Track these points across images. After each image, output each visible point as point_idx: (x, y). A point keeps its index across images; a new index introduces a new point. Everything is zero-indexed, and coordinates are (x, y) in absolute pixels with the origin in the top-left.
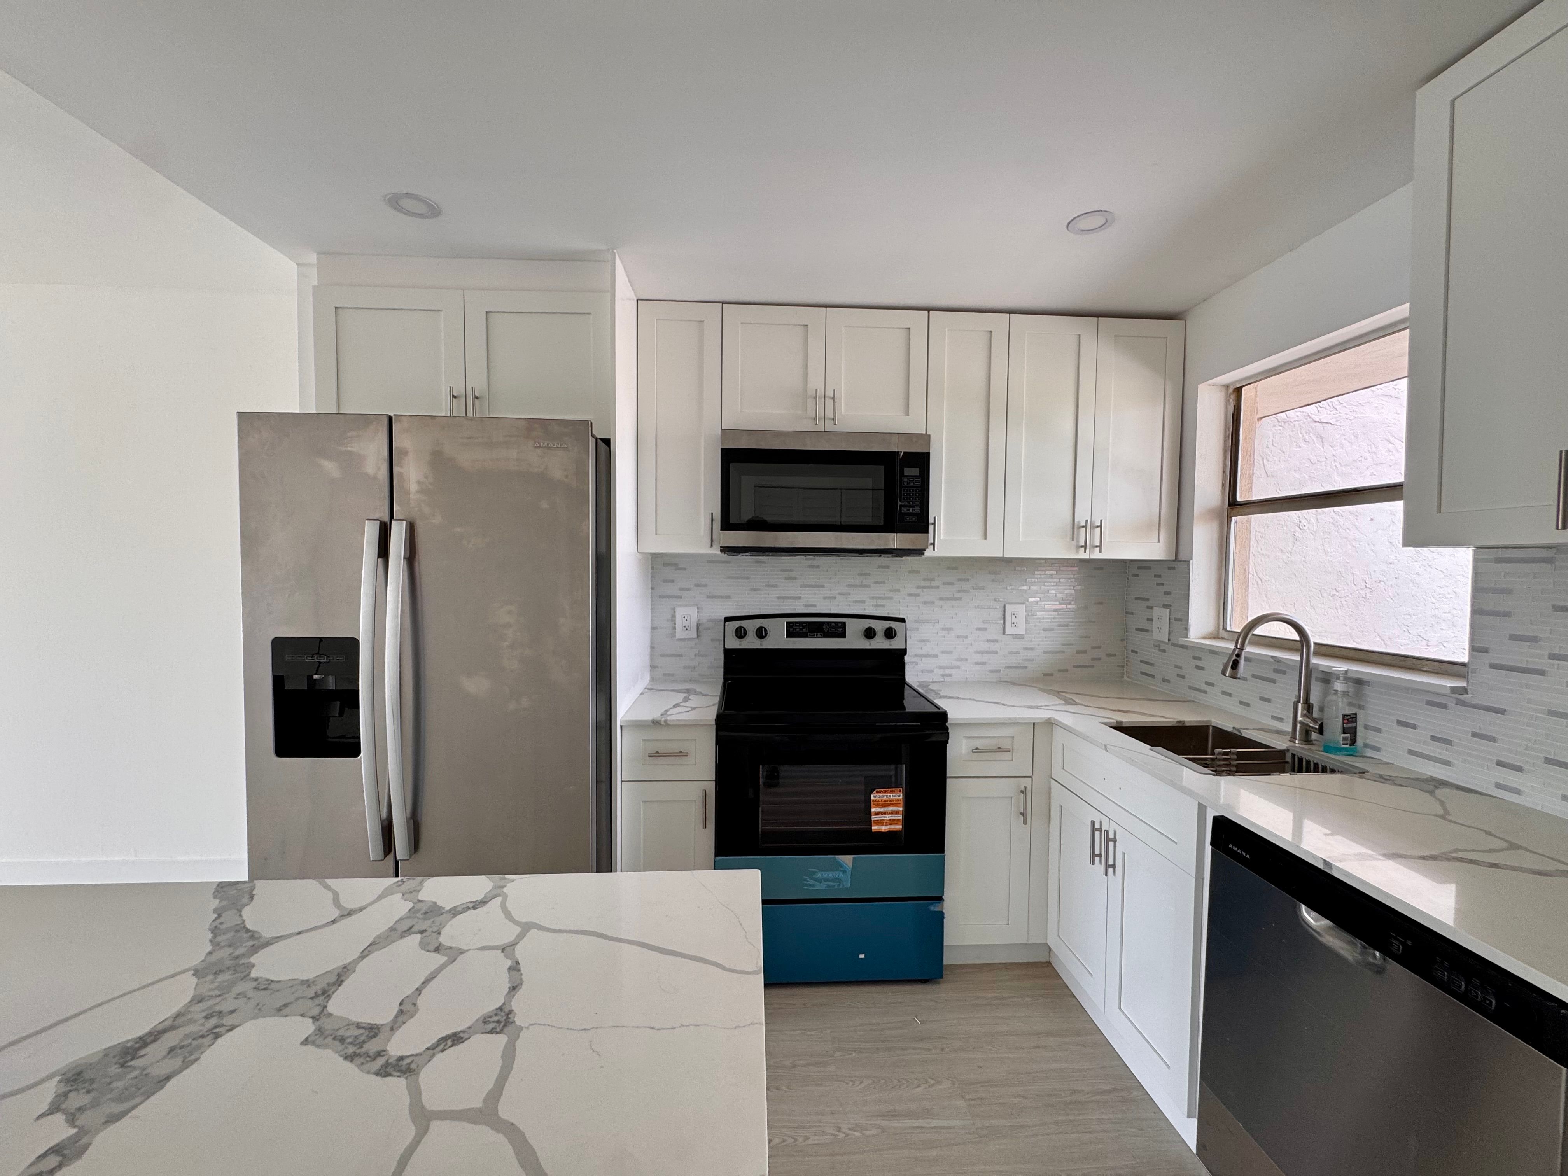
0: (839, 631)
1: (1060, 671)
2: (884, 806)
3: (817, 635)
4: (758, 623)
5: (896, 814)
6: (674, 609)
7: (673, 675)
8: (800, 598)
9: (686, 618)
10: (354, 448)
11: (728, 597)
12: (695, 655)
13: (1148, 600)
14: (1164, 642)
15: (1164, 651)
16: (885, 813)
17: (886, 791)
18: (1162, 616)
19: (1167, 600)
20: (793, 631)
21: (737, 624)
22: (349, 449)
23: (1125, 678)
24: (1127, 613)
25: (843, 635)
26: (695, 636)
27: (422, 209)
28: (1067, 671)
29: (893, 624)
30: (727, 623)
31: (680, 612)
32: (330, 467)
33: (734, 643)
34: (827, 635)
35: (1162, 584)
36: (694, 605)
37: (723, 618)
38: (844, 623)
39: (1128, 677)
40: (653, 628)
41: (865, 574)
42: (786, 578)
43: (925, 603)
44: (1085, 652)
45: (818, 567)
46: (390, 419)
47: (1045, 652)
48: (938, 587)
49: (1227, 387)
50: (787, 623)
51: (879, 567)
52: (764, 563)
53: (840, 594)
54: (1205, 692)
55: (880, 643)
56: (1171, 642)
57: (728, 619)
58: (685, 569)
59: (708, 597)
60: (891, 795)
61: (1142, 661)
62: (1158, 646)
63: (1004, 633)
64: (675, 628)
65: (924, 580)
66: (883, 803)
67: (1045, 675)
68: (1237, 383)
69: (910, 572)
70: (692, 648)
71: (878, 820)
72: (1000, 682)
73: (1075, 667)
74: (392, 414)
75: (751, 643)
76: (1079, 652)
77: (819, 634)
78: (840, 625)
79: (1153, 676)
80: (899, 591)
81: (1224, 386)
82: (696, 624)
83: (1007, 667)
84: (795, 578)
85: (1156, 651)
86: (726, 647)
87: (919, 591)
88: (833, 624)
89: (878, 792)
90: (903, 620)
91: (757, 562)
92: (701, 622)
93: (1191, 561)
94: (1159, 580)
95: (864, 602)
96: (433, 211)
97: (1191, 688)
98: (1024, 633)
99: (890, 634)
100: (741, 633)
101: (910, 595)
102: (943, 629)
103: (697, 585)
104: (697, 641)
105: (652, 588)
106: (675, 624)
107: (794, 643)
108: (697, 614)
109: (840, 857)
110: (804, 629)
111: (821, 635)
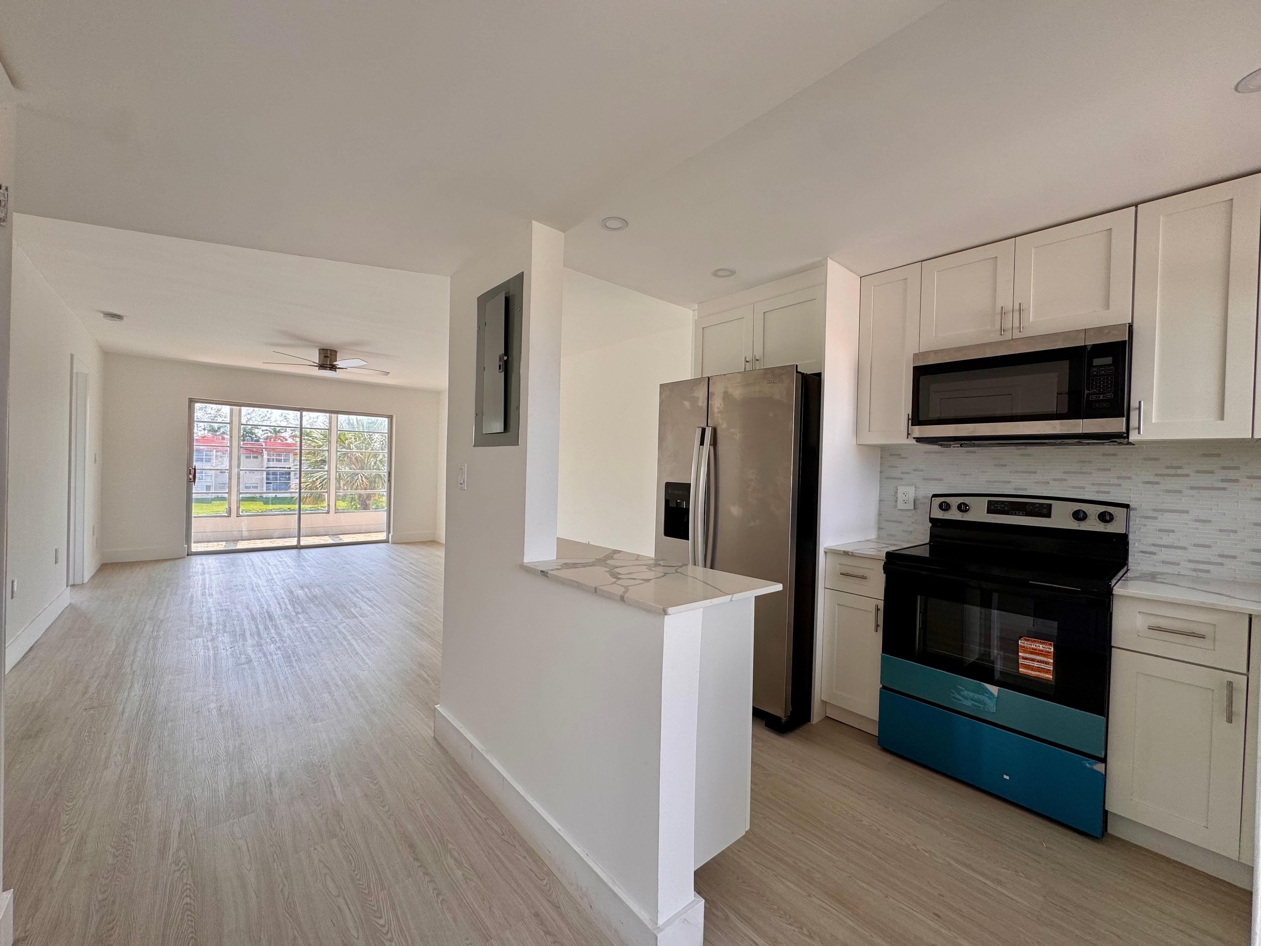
0: (1044, 510)
2: (1032, 653)
3: (1019, 513)
4: (960, 500)
5: (1046, 664)
6: (897, 487)
7: (894, 536)
8: (1010, 482)
9: (905, 494)
10: (695, 395)
11: (941, 480)
12: (911, 522)
16: (1033, 660)
17: (1035, 641)
20: (992, 508)
21: (942, 499)
22: (694, 395)
25: (1048, 515)
26: (912, 508)
27: (727, 273)
29: (1110, 509)
30: (933, 499)
31: (901, 490)
32: (687, 404)
33: (938, 514)
34: (1028, 514)
36: (911, 485)
37: (931, 495)
38: (1050, 505)
40: (880, 501)
41: (1086, 462)
42: (995, 465)
43: (1168, 491)
45: (1029, 455)
46: (709, 378)
48: (1188, 476)
50: (988, 501)
51: (1104, 455)
52: (975, 452)
53: (1055, 480)
55: (1093, 526)
57: (935, 496)
58: (906, 458)
59: (922, 479)
60: (1041, 646)
64: (896, 501)
65: (1167, 467)
66: (1031, 650)
69: (1145, 459)
70: (909, 517)
71: (1025, 664)
74: (709, 376)
75: (954, 515)
77: (1021, 512)
78: (1045, 506)
80: (1130, 478)
82: (913, 499)
84: (1005, 466)
86: (931, 517)
87: (1157, 479)
88: (1038, 505)
89: (1026, 640)
90: (1127, 506)
91: (967, 452)
92: (918, 498)
95: (1084, 488)
96: (733, 273)
99: (1106, 518)
100: (945, 507)
101: (1146, 483)
102: (1196, 521)
103: (915, 470)
104: (913, 511)
105: (881, 472)
106: (897, 498)
107: (994, 518)
108: (914, 491)
109: (988, 686)
110: (1006, 508)
111: (1023, 513)
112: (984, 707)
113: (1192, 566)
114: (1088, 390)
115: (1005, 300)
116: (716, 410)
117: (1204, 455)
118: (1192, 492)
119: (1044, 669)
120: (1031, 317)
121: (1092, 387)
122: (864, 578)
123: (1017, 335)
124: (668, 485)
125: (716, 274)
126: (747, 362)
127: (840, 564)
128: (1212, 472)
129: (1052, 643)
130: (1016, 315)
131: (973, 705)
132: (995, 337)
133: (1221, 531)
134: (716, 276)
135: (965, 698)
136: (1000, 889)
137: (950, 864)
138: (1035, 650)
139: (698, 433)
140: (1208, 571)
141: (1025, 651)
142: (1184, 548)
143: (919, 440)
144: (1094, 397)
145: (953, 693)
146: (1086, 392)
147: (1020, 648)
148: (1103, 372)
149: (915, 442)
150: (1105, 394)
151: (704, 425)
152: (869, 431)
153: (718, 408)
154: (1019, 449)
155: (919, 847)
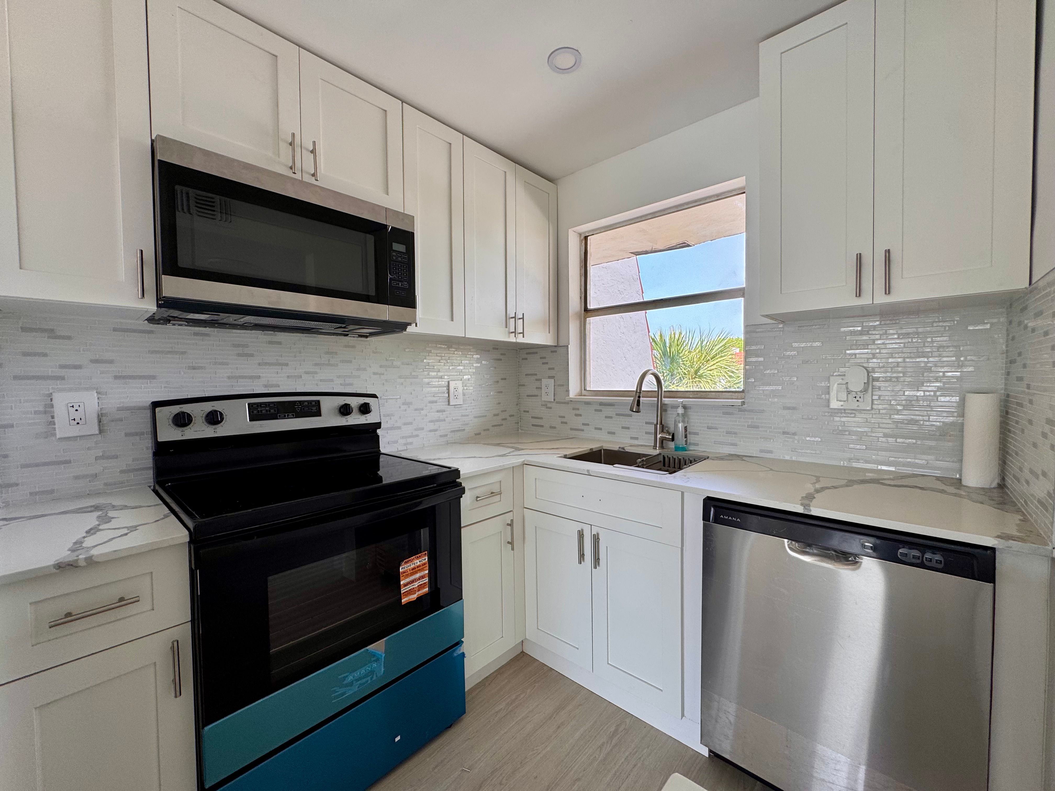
0: (312, 410)
1: (484, 430)
2: (412, 574)
3: (288, 415)
4: (209, 407)
5: (423, 578)
6: (50, 395)
7: (52, 492)
8: (259, 377)
9: (76, 408)
11: (154, 377)
12: (97, 458)
13: (536, 375)
14: (550, 402)
15: (550, 408)
16: (413, 582)
17: (412, 559)
18: (548, 385)
19: (552, 373)
20: (258, 413)
21: (176, 409)
23: (520, 431)
24: (520, 385)
25: (318, 413)
26: (97, 432)
28: (488, 430)
30: (156, 409)
31: (63, 399)
33: (171, 434)
34: (300, 414)
35: (547, 363)
36: (89, 389)
37: (149, 405)
38: (319, 401)
39: (522, 430)
41: (332, 353)
42: (239, 355)
43: (393, 380)
44: (497, 415)
45: (280, 343)
47: (475, 417)
49: (580, 235)
50: (250, 404)
51: (346, 346)
53: (306, 373)
54: (583, 430)
55: (356, 419)
56: (555, 401)
57: (156, 405)
58: (68, 338)
59: (116, 377)
60: (418, 561)
61: (532, 417)
62: (545, 405)
63: (449, 404)
66: (411, 571)
67: (476, 434)
68: (587, 233)
70: (89, 449)
71: (406, 592)
72: (448, 443)
73: (493, 426)
75: (199, 431)
76: (495, 415)
77: (290, 414)
78: (314, 403)
79: (542, 426)
80: (365, 369)
81: (579, 233)
82: (95, 415)
83: (452, 431)
84: (252, 355)
85: (544, 408)
86: (159, 440)
88: (306, 403)
89: (406, 563)
90: (376, 397)
92: (105, 411)
93: (569, 346)
94: (544, 361)
95: (332, 380)
97: (571, 429)
98: (462, 403)
99: (365, 409)
100: (181, 421)
101: (375, 374)
102: (403, 404)
103: (95, 361)
104: (100, 436)
106: (53, 417)
107: (261, 426)
108: (96, 401)
109: (370, 647)
110: (272, 411)
111: (293, 415)
112: (371, 678)
113: (404, 441)
114: (389, 274)
115: (291, 126)
119: (421, 585)
120: (325, 166)
121: (392, 272)
123: (312, 181)
127: (36, 603)
129: (427, 552)
130: (309, 155)
131: (360, 686)
135: (351, 684)
138: (414, 568)
140: (411, 444)
141: (406, 577)
143: (165, 303)
144: (394, 283)
145: (335, 691)
146: (388, 276)
147: (401, 575)
148: (400, 259)
149: (156, 307)
150: (402, 282)
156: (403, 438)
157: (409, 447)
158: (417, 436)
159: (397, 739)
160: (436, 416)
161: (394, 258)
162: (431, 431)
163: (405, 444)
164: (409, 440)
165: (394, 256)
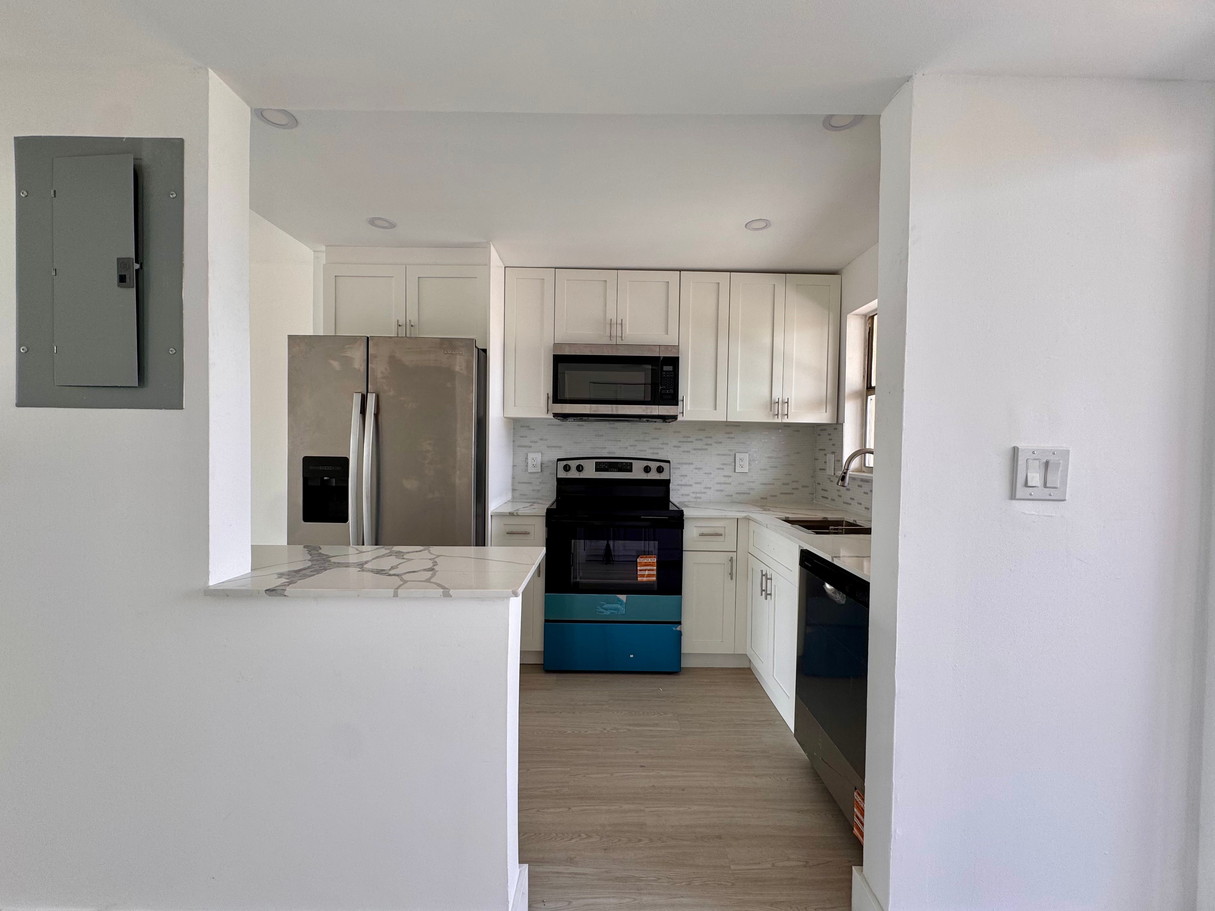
0: (628, 468)
1: (771, 496)
2: (645, 565)
3: (614, 470)
4: (578, 462)
5: (652, 571)
6: (527, 454)
7: (526, 495)
8: (605, 448)
9: (534, 460)
10: (349, 354)
11: (560, 447)
12: (540, 483)
13: (824, 450)
14: (832, 476)
15: (832, 481)
16: (645, 570)
17: (646, 557)
18: (831, 460)
19: (833, 449)
20: (599, 468)
21: (565, 463)
22: (346, 355)
23: (814, 501)
24: (815, 459)
25: (630, 470)
26: (540, 471)
27: (386, 225)
28: (776, 496)
29: (662, 464)
30: (558, 462)
31: (531, 456)
32: (336, 364)
33: (562, 474)
34: (620, 470)
35: (831, 438)
36: (538, 452)
37: (556, 460)
38: (632, 463)
39: (816, 500)
40: (514, 466)
41: (646, 433)
42: (596, 435)
43: (684, 452)
44: (788, 484)
45: (616, 428)
46: (368, 338)
47: (762, 484)
48: (692, 442)
49: (865, 316)
50: (596, 462)
51: (656, 429)
52: (583, 426)
53: (631, 446)
55: (653, 475)
56: (835, 475)
57: (559, 460)
58: (533, 429)
59: (548, 447)
60: (650, 559)
61: (822, 490)
62: (829, 478)
63: (735, 472)
64: (527, 466)
65: (684, 437)
67: (762, 498)
68: (870, 314)
69: (675, 432)
70: (538, 478)
71: (641, 574)
72: (733, 502)
73: (781, 493)
74: (368, 336)
75: (573, 474)
76: (784, 484)
78: (629, 464)
79: (827, 498)
80: (667, 444)
81: (863, 315)
82: (540, 463)
83: (737, 493)
84: (602, 436)
85: (828, 481)
86: (558, 477)
87: (679, 444)
88: (625, 464)
89: (642, 557)
90: (668, 462)
91: (578, 425)
92: (543, 462)
93: (844, 424)
94: (829, 436)
95: (645, 451)
96: (392, 226)
98: (748, 471)
99: (660, 470)
100: (567, 468)
101: (675, 447)
102: (696, 469)
103: (541, 439)
104: (541, 474)
105: (514, 441)
106: (527, 463)
107: (600, 475)
108: (541, 457)
109: (619, 596)
110: (606, 467)
111: (617, 470)
112: (617, 613)
113: (694, 495)
114: (661, 386)
115: (611, 314)
116: (379, 375)
117: (699, 430)
118: (694, 452)
119: (651, 574)
120: (627, 331)
121: (663, 385)
122: (526, 533)
123: (619, 342)
124: (307, 461)
125: (372, 222)
126: (400, 326)
127: (505, 524)
128: (701, 440)
129: (655, 556)
130: (619, 327)
131: (611, 613)
132: (605, 341)
133: (705, 473)
134: (372, 225)
135: (606, 609)
136: (659, 729)
137: (629, 730)
138: (647, 563)
139: (357, 400)
140: (700, 498)
141: (641, 566)
142: (691, 485)
143: (556, 415)
144: (663, 392)
145: (598, 609)
146: (660, 387)
147: (638, 564)
148: (668, 376)
149: (552, 417)
150: (669, 389)
151: (365, 393)
152: (515, 406)
153: (382, 373)
154: (610, 424)
155: (608, 729)
156: (693, 493)
157: (698, 500)
158: (705, 493)
159: (632, 656)
160: (723, 480)
161: (664, 376)
162: (717, 491)
163: (696, 498)
164: (698, 495)
165: (665, 374)
